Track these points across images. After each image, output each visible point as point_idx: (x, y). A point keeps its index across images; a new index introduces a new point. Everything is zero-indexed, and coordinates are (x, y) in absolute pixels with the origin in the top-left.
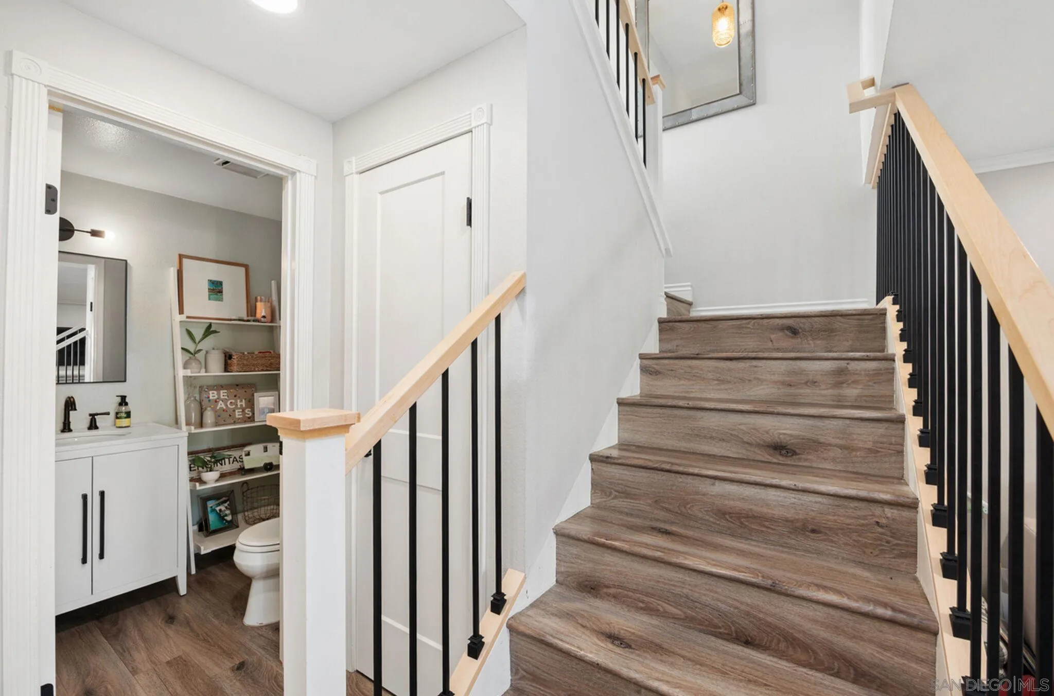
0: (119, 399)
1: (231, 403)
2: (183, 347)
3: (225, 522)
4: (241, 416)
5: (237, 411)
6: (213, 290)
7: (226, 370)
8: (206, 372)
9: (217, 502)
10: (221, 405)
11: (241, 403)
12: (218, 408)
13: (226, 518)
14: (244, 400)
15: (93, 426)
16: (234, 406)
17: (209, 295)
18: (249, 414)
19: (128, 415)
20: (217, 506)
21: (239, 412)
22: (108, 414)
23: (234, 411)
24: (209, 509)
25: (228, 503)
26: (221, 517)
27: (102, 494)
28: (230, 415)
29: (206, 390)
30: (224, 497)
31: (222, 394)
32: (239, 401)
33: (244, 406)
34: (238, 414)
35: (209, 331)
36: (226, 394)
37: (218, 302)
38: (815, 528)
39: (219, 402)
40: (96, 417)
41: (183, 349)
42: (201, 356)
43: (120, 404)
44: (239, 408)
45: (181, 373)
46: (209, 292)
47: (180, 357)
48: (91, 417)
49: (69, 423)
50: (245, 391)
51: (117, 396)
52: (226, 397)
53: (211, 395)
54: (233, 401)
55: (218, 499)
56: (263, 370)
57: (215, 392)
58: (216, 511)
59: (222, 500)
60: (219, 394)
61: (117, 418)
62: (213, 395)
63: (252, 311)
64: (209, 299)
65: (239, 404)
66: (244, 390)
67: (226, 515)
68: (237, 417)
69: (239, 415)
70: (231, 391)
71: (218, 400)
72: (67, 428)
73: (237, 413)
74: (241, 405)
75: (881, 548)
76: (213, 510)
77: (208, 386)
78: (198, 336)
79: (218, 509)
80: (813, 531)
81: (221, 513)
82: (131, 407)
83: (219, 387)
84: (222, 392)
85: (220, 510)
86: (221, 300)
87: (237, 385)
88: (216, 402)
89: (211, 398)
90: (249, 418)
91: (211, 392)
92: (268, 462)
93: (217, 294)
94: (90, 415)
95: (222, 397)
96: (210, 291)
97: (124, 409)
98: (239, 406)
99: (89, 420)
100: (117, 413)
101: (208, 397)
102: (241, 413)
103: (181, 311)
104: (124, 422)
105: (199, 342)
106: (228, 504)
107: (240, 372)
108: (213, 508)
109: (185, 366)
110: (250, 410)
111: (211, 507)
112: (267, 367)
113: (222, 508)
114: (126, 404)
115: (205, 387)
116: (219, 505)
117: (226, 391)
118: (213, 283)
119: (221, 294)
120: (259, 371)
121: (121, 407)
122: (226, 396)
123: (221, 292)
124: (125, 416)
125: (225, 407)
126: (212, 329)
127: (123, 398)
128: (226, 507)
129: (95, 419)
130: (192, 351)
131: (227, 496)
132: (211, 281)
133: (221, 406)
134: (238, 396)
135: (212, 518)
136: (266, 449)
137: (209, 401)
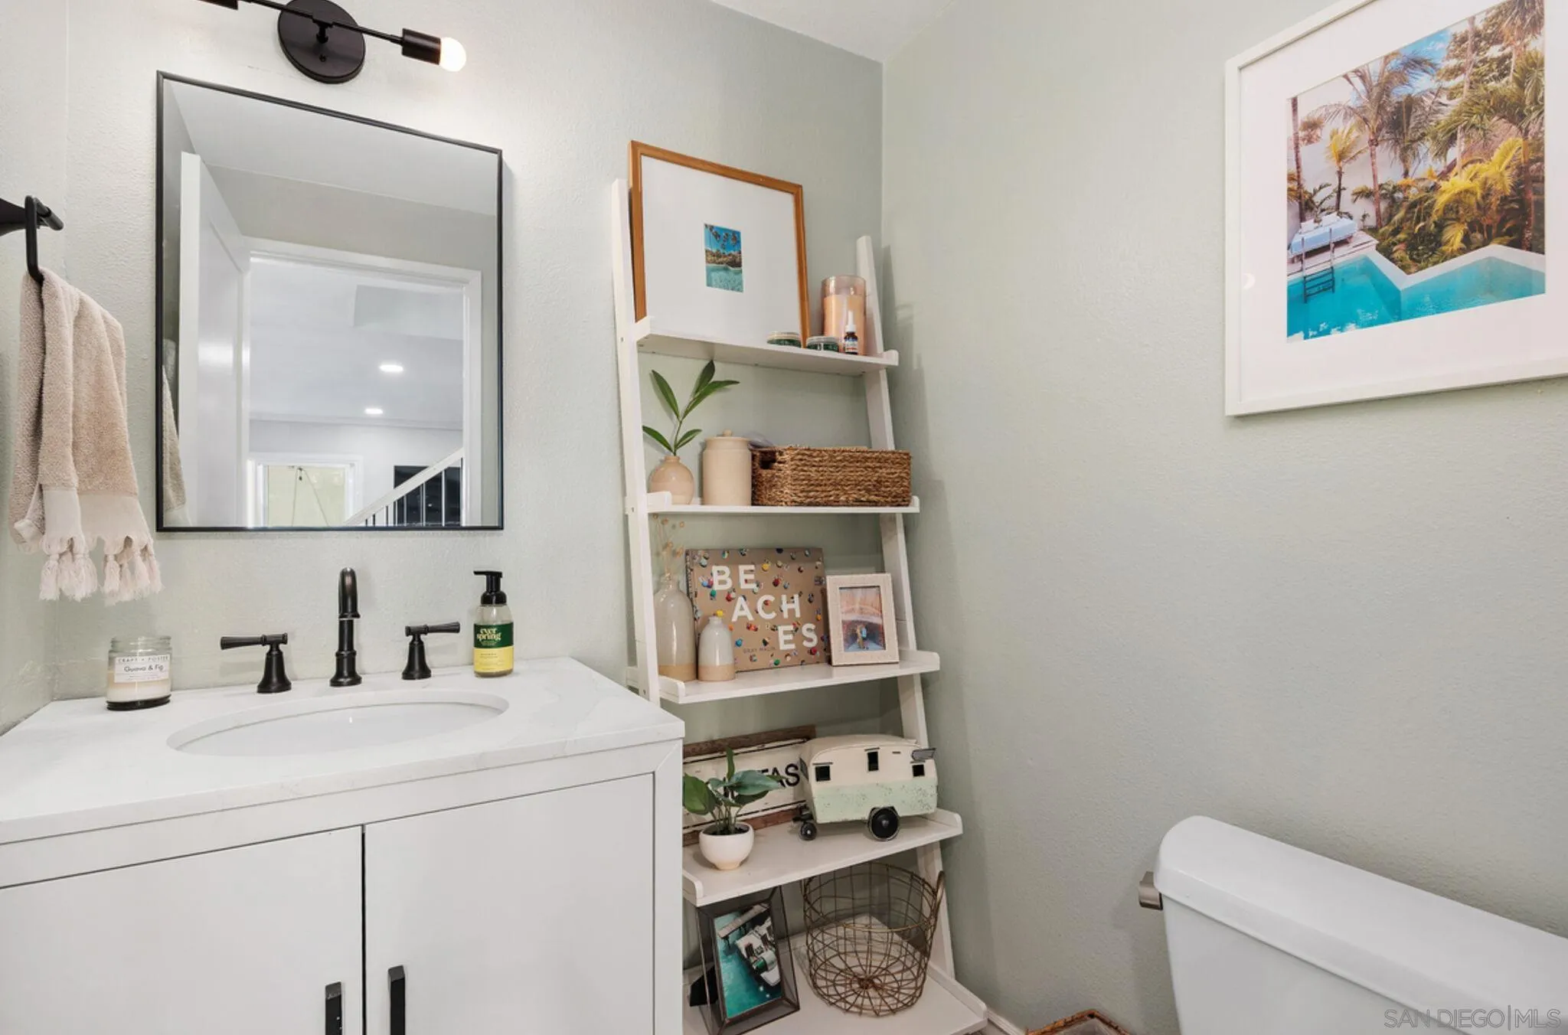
0: (481, 584)
1: (766, 603)
2: (646, 425)
3: (761, 989)
4: (792, 646)
5: (781, 629)
6: (718, 256)
7: (755, 501)
8: (703, 503)
9: (740, 921)
10: (741, 610)
11: (791, 606)
12: (734, 619)
13: (764, 975)
14: (796, 597)
15: (417, 668)
16: (773, 615)
17: (709, 271)
18: (810, 640)
19: (506, 636)
20: (741, 935)
21: (785, 633)
22: (454, 629)
23: (774, 629)
24: (721, 945)
25: (768, 923)
26: (753, 974)
27: (398, 984)
28: (765, 643)
29: (704, 562)
30: (759, 903)
31: (743, 577)
32: (784, 598)
33: (798, 615)
34: (784, 640)
35: (707, 383)
36: (751, 577)
37: (730, 292)
39: (735, 599)
40: (422, 637)
41: (645, 429)
42: (688, 454)
43: (486, 600)
44: (785, 623)
45: (644, 504)
46: (708, 262)
47: (639, 455)
48: (411, 638)
49: (352, 654)
50: (800, 570)
51: (477, 573)
52: (753, 586)
53: (716, 579)
54: (771, 598)
55: (743, 911)
56: (859, 503)
57: (726, 569)
58: (739, 952)
59: (751, 914)
60: (735, 576)
61: (478, 644)
62: (722, 578)
63: (815, 319)
64: (709, 284)
65: (785, 607)
66: (796, 566)
67: (765, 967)
68: (783, 647)
69: (786, 642)
70: (766, 566)
71: (733, 595)
72: (346, 673)
73: (782, 638)
74: (791, 612)
76: (732, 949)
77: (707, 550)
78: (683, 395)
79: (742, 943)
81: (752, 959)
82: (514, 611)
83: (735, 555)
84: (742, 568)
85: (749, 948)
86: (737, 287)
87: (780, 551)
88: (729, 599)
89: (716, 587)
90: (812, 651)
91: (715, 569)
92: (882, 804)
93: (726, 269)
94: (409, 631)
95: (743, 586)
96: (713, 257)
97: (494, 614)
98: (786, 615)
99: (407, 647)
100: (477, 629)
101: (710, 586)
102: (790, 637)
103: (640, 311)
104: (495, 658)
105: (687, 412)
106: (768, 929)
107: (801, 504)
108: (731, 940)
109: (654, 484)
110: (813, 626)
111: (726, 938)
112: (868, 491)
113: (753, 939)
114: (501, 600)
115: (700, 553)
116: (744, 930)
117: (752, 567)
118: (717, 236)
119: (737, 269)
120: (847, 504)
121: (487, 608)
122: (751, 581)
123: (736, 263)
124: (498, 637)
125: (751, 618)
126: (716, 378)
127: (494, 578)
128: (764, 938)
129: (421, 643)
130: (669, 438)
131: (764, 902)
132: (712, 228)
133: (743, 613)
134: (782, 583)
135: (729, 973)
136: (873, 761)
137: (712, 595)
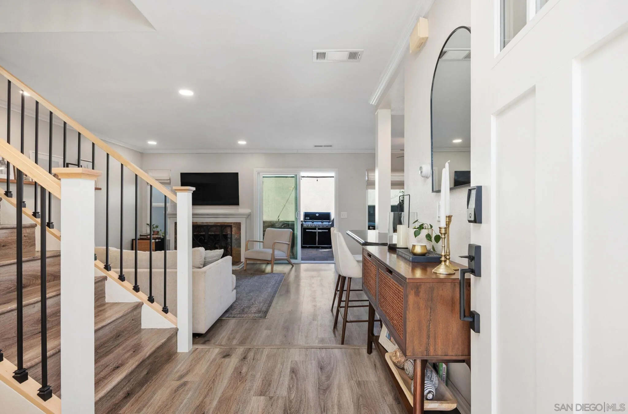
38: (4, 244)
75: (26, 245)
80: (4, 246)
